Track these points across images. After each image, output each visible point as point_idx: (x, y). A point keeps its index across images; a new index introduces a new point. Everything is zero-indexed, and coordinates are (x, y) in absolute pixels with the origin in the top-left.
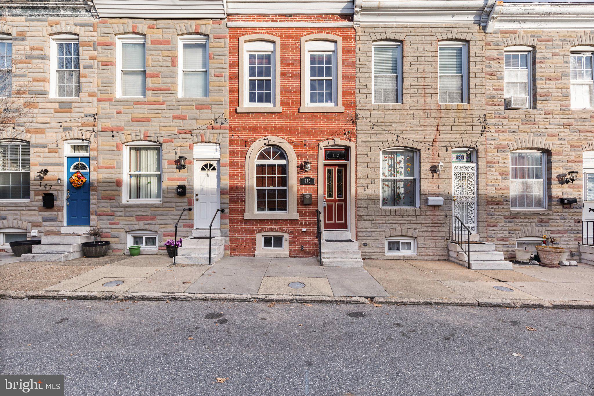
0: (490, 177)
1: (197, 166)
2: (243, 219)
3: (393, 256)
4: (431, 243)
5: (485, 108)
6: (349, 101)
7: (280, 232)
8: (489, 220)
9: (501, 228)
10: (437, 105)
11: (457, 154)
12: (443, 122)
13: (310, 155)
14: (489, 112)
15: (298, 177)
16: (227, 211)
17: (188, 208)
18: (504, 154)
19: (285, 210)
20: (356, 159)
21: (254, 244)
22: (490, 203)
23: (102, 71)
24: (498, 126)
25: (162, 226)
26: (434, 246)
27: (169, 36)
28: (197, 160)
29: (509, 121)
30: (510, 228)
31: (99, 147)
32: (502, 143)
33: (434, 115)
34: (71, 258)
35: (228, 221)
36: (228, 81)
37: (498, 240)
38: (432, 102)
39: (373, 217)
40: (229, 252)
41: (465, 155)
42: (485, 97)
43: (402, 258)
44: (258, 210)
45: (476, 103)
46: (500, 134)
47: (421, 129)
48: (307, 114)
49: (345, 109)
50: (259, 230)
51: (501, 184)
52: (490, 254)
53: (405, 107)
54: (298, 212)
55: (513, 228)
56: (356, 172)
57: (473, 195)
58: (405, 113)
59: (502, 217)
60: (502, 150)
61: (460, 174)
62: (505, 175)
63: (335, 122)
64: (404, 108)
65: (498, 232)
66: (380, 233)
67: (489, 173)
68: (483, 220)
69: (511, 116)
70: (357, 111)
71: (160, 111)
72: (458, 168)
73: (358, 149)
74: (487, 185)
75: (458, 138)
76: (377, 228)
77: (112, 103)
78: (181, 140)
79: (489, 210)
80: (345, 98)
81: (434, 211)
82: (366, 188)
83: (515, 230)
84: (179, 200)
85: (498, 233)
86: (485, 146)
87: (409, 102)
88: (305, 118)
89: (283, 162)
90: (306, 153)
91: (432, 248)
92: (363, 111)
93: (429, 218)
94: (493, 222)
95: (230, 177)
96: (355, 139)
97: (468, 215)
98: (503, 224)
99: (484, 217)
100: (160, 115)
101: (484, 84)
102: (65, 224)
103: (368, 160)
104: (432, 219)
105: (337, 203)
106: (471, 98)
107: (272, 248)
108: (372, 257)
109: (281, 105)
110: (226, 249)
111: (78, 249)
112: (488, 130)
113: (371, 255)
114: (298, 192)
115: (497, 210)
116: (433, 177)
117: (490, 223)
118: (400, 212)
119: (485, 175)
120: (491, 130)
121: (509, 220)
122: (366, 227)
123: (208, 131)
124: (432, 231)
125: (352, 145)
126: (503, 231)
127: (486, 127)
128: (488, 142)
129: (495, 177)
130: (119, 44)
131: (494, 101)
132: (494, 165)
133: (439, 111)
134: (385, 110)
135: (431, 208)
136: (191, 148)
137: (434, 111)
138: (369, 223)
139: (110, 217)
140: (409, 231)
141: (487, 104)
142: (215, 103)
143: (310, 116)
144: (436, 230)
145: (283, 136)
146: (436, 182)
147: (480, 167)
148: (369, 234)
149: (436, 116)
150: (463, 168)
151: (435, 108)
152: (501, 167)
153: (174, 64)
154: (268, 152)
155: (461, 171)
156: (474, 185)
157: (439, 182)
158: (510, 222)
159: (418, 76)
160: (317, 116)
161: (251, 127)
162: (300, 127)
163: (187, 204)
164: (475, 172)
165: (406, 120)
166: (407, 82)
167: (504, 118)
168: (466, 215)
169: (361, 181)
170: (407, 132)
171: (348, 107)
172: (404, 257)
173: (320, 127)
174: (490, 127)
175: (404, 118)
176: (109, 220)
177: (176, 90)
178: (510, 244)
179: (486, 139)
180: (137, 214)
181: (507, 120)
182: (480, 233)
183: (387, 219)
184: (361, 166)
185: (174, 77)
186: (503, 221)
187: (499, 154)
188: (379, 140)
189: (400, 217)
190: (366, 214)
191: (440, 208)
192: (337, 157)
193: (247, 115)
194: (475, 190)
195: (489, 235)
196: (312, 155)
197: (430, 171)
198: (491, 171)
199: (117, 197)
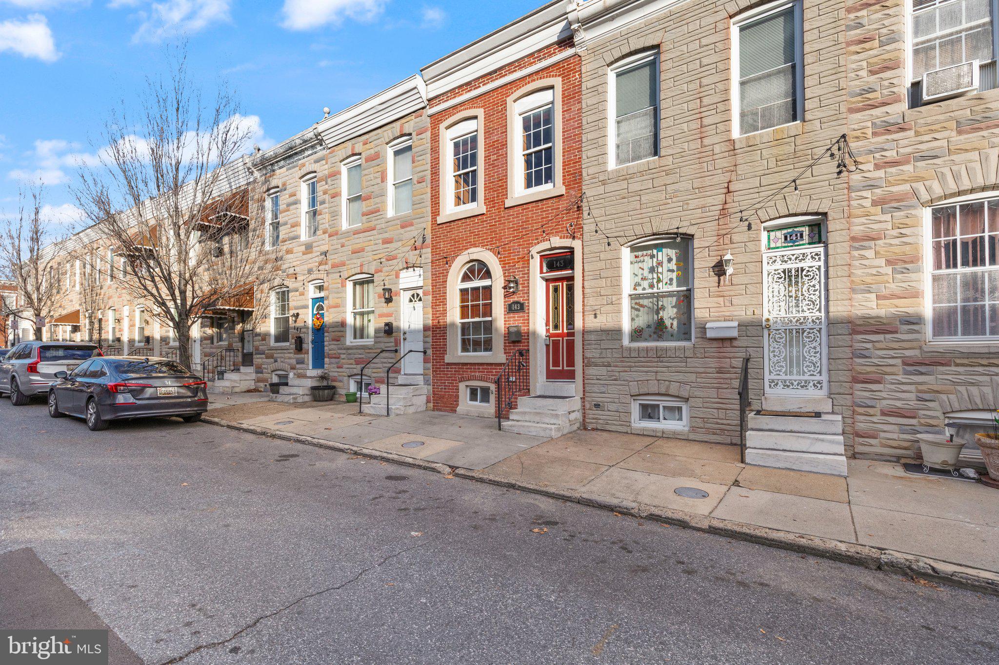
0: (859, 272)
1: (405, 296)
2: (444, 362)
3: (644, 429)
4: (715, 411)
5: (844, 121)
6: (572, 174)
7: (484, 381)
8: (858, 368)
9: (893, 387)
10: (727, 143)
11: (785, 231)
12: (739, 172)
13: (519, 268)
14: (856, 127)
15: (505, 302)
16: (430, 352)
17: (394, 349)
18: (902, 213)
19: (490, 350)
20: (583, 266)
21: (457, 397)
22: (861, 329)
23: (332, 205)
24: (884, 153)
25: (374, 370)
26: (721, 416)
27: (379, 148)
28: (405, 290)
29: (917, 134)
30: (920, 387)
31: (330, 286)
32: (894, 189)
33: (723, 163)
34: (300, 400)
35: (430, 365)
36: (429, 186)
37: (883, 413)
38: (716, 139)
39: (609, 360)
40: (431, 405)
41: (806, 230)
42: (844, 98)
43: (659, 434)
44: (462, 352)
45: (820, 115)
46: (889, 170)
47: (694, 196)
48: (516, 209)
49: (566, 189)
50: (461, 378)
51: (892, 286)
52: (808, 438)
53: (664, 162)
54: (505, 353)
55: (930, 387)
56: (583, 287)
57: (818, 314)
58: (664, 173)
59: (899, 361)
60: (895, 205)
61: (784, 272)
62: (905, 262)
63: (553, 213)
64: (661, 165)
65: (884, 395)
66: (621, 387)
67: (856, 263)
68: (840, 367)
69: (922, 121)
70: (584, 187)
71: (372, 238)
72: (778, 260)
73: (585, 249)
74: (853, 290)
75: (776, 198)
76: (615, 380)
77: (339, 236)
78: (389, 268)
79: (858, 344)
80: (567, 172)
81: (722, 350)
82: (598, 312)
83: (938, 392)
84: (387, 340)
85: (885, 399)
86: (846, 203)
87: (670, 152)
88: (513, 215)
89: (486, 282)
90: (515, 265)
91: (718, 421)
92: (593, 185)
93: (713, 363)
94: (868, 373)
95: (432, 308)
96: (581, 235)
97: (804, 358)
98: (899, 378)
99: (844, 361)
100: (372, 242)
101: (843, 69)
102: (311, 367)
103: (602, 265)
104: (717, 365)
105: (565, 338)
106: (806, 109)
107: (477, 403)
108: (608, 427)
109: (485, 203)
110: (428, 401)
111: (308, 392)
112: (853, 168)
113: (607, 424)
114: (505, 324)
115: (878, 345)
116: (719, 283)
117: (861, 373)
118: (655, 352)
119: (846, 268)
120: (860, 167)
121: (915, 368)
122: (598, 377)
123: (411, 253)
124: (718, 388)
125: (577, 244)
126: (898, 395)
127: (848, 161)
128: (853, 194)
129: (874, 271)
130: (344, 170)
131: (869, 99)
132: (872, 243)
133: (732, 153)
134: (628, 177)
135: (715, 344)
136: (397, 276)
137: (721, 155)
138: (603, 371)
139: (337, 360)
140: (671, 387)
141: (851, 111)
142: (418, 216)
143: (519, 210)
144: (726, 386)
145: (487, 245)
146: (725, 293)
147: (831, 252)
148: (603, 389)
149: (726, 165)
150: (790, 259)
151: (723, 150)
152: (891, 245)
153: (383, 179)
154: (471, 270)
155: (786, 266)
156: (820, 292)
157: (732, 293)
158: (922, 374)
159: (688, 99)
160: (528, 208)
161: (453, 240)
162: (508, 229)
163: (393, 344)
164: (822, 263)
165: (665, 185)
166: (667, 116)
167: (902, 130)
168: (798, 357)
169: (591, 301)
170: (668, 206)
171: (570, 185)
172: (663, 432)
173: (533, 223)
174: (858, 159)
175: (662, 183)
176: (337, 363)
177: (385, 210)
178: (922, 425)
179: (849, 188)
180: (356, 356)
181: (911, 133)
182: (832, 396)
183: (633, 364)
184: (591, 277)
185: (383, 194)
186: (900, 369)
187: (888, 217)
188: (617, 229)
189: (656, 360)
190: (598, 356)
191: (735, 343)
192: (560, 267)
193: (448, 224)
194: (823, 303)
195: (858, 400)
196: (522, 267)
197: (712, 273)
198: (863, 257)
199: (342, 338)
